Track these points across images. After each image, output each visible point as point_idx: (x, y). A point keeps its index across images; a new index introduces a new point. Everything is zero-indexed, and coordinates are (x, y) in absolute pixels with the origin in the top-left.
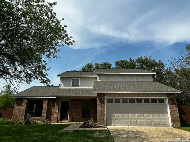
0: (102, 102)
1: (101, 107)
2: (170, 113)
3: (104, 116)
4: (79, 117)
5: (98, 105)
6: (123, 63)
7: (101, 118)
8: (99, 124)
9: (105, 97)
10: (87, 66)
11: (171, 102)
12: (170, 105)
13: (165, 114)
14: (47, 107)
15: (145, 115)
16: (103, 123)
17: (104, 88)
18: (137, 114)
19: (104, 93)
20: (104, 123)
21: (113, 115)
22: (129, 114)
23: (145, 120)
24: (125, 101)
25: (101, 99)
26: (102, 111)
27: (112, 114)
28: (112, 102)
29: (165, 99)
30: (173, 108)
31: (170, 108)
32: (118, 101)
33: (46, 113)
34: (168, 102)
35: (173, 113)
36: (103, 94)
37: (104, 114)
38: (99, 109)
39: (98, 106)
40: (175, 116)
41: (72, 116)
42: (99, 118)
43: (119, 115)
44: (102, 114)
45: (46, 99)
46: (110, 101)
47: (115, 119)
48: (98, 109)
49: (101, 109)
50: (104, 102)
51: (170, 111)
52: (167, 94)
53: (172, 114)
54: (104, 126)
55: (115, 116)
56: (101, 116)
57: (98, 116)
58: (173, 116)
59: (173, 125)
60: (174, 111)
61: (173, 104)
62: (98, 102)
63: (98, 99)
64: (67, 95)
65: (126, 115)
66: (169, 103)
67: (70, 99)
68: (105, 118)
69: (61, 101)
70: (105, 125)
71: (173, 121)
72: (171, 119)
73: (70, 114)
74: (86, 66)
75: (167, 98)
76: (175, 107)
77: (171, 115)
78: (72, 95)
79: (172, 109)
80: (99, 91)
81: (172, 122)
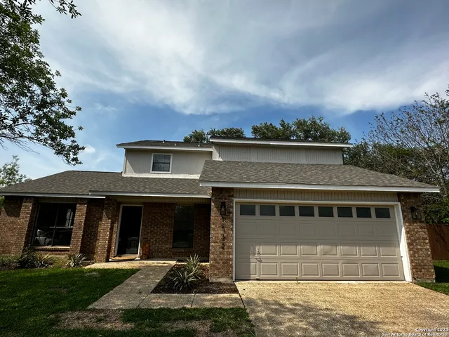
0: (226, 213)
1: (223, 227)
2: (409, 244)
3: (230, 253)
4: (167, 246)
5: (212, 221)
6: (268, 129)
7: (222, 260)
8: (216, 275)
9: (235, 200)
10: (195, 137)
11: (410, 216)
12: (407, 224)
13: (393, 248)
14: (85, 221)
15: (340, 249)
16: (227, 272)
17: (232, 175)
18: (319, 248)
19: (232, 189)
20: (228, 274)
21: (255, 249)
22: (299, 247)
23: (341, 262)
24: (287, 211)
25: (223, 204)
26: (224, 238)
27: (252, 248)
28: (253, 214)
29: (393, 206)
30: (416, 233)
31: (407, 233)
32: (268, 210)
33: (83, 236)
34: (403, 215)
35: (417, 244)
36: (230, 192)
37: (230, 247)
38: (215, 232)
39: (212, 226)
40: (421, 252)
41: (147, 245)
42: (215, 260)
43: (271, 248)
44: (223, 248)
45: (82, 201)
46: (247, 210)
47: (261, 262)
48: (212, 232)
49: (222, 232)
50: (232, 213)
51: (408, 238)
52: (399, 194)
53: (411, 247)
54: (229, 281)
55: (259, 253)
56: (220, 253)
57: (213, 253)
58: (415, 252)
59: (415, 279)
60: (419, 239)
61: (416, 220)
62: (213, 214)
63: (213, 204)
64: (134, 193)
65: (291, 249)
66: (404, 219)
67: (144, 203)
68: (231, 260)
69: (122, 206)
70: (232, 278)
71: (416, 268)
72: (412, 262)
73: (144, 238)
74: (191, 137)
75: (399, 203)
76: (420, 230)
77: (410, 250)
78: (146, 193)
79: (412, 235)
80: (218, 182)
81: (412, 269)
